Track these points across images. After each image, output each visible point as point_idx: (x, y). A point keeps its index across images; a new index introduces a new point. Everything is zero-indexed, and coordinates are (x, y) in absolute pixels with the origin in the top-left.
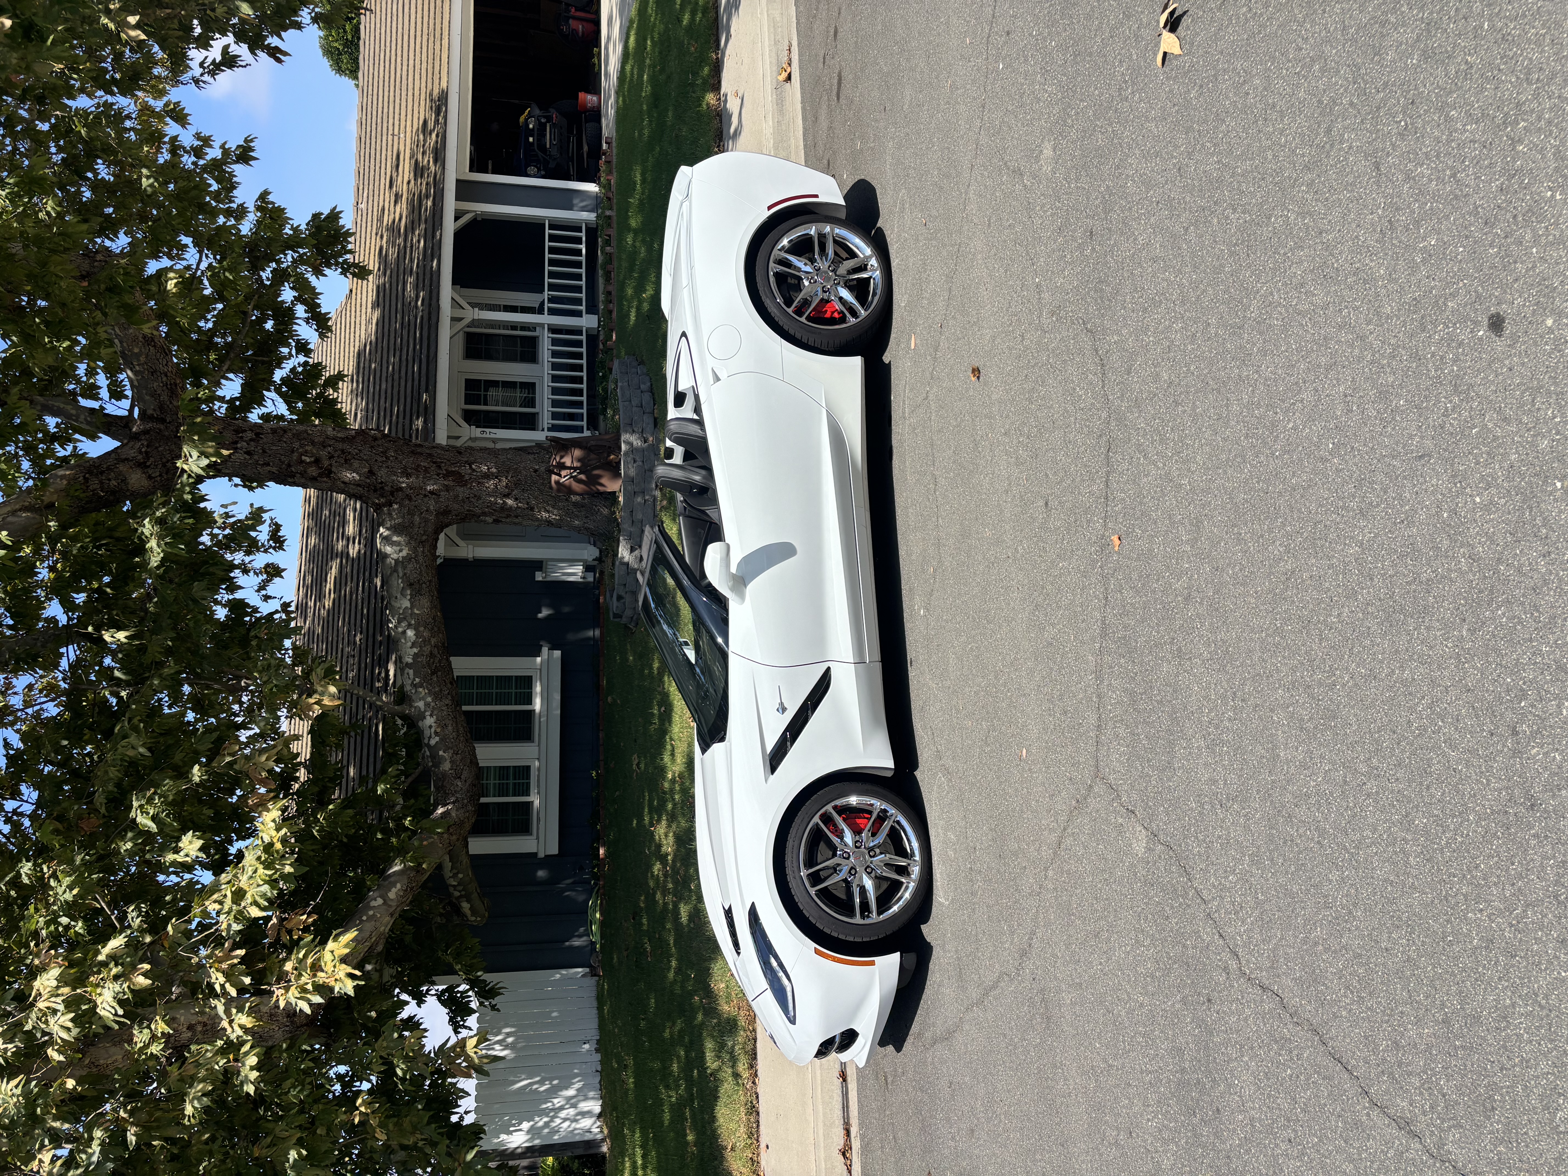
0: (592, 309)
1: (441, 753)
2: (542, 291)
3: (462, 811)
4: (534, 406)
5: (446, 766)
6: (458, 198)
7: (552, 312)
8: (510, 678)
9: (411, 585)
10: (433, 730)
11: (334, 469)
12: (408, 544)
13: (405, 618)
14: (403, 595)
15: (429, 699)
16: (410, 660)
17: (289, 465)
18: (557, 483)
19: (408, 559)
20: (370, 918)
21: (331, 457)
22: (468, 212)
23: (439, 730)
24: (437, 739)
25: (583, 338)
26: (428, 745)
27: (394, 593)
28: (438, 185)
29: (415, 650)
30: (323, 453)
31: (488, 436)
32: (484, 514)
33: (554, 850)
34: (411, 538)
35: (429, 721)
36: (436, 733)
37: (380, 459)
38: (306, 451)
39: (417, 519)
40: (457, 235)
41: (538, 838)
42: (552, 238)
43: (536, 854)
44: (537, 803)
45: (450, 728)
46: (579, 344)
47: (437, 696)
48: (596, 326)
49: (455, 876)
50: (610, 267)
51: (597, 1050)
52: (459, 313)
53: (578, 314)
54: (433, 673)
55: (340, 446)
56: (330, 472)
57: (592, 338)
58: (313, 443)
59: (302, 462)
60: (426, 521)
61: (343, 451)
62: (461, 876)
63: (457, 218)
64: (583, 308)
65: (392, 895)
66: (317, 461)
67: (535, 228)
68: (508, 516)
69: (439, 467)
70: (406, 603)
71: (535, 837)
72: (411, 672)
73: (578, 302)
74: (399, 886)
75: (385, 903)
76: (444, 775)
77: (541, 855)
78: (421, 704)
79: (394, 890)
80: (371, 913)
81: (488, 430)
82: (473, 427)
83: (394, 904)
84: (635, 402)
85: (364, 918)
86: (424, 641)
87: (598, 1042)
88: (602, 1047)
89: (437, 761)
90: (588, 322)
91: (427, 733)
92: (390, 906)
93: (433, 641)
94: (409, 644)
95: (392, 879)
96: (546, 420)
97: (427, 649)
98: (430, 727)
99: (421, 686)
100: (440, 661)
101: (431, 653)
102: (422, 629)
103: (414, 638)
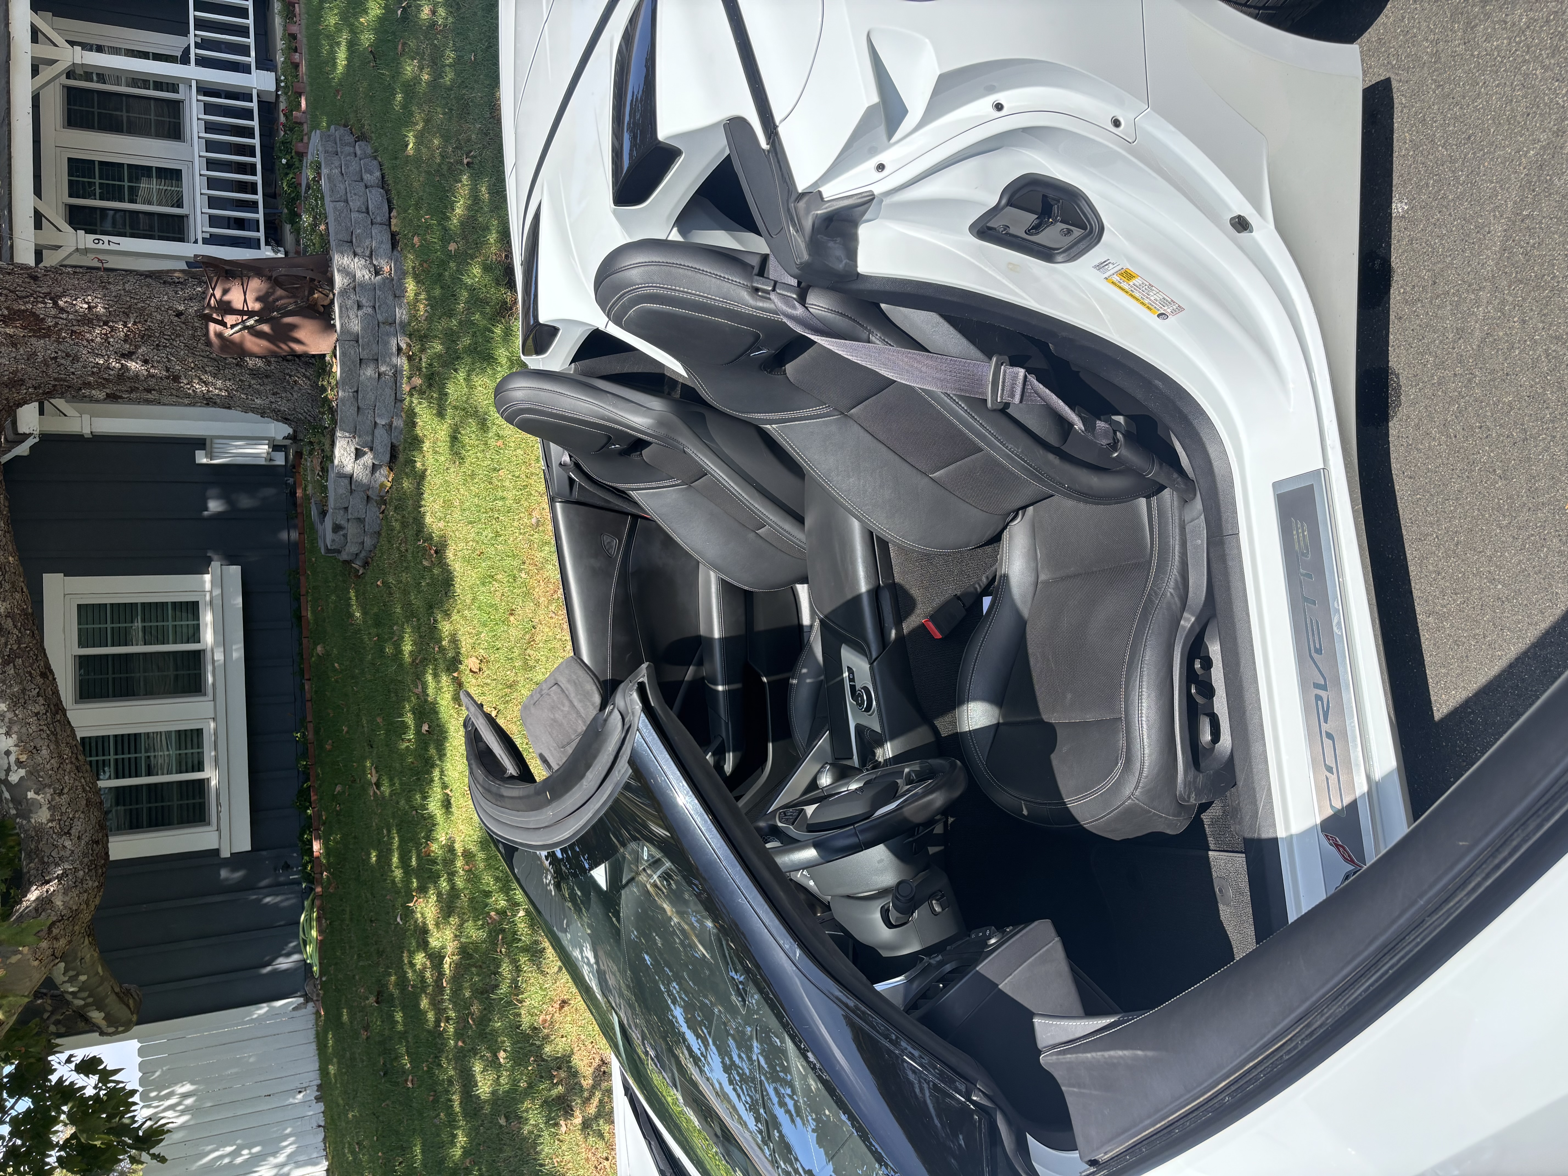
0: (265, 62)
1: (31, 795)
2: (186, 33)
3: (75, 892)
4: (180, 205)
7: (202, 62)
8: (164, 605)
10: (12, 758)
18: (219, 335)
23: (23, 758)
24: (22, 772)
25: (254, 105)
31: (106, 246)
32: (88, 385)
33: (244, 844)
36: (20, 764)
41: (218, 829)
43: (216, 852)
44: (214, 783)
45: (45, 752)
46: (247, 114)
48: (273, 88)
49: (72, 980)
51: (318, 1099)
52: (45, 51)
53: (245, 69)
57: (268, 108)
62: (83, 978)
64: (252, 59)
68: (132, 390)
71: (214, 827)
73: (244, 50)
76: (39, 830)
77: (225, 854)
81: (106, 238)
82: (81, 233)
84: (356, 203)
87: (320, 1087)
88: (324, 1092)
89: (23, 810)
90: (260, 81)
96: (200, 226)
98: (7, 753)
100: (19, 641)
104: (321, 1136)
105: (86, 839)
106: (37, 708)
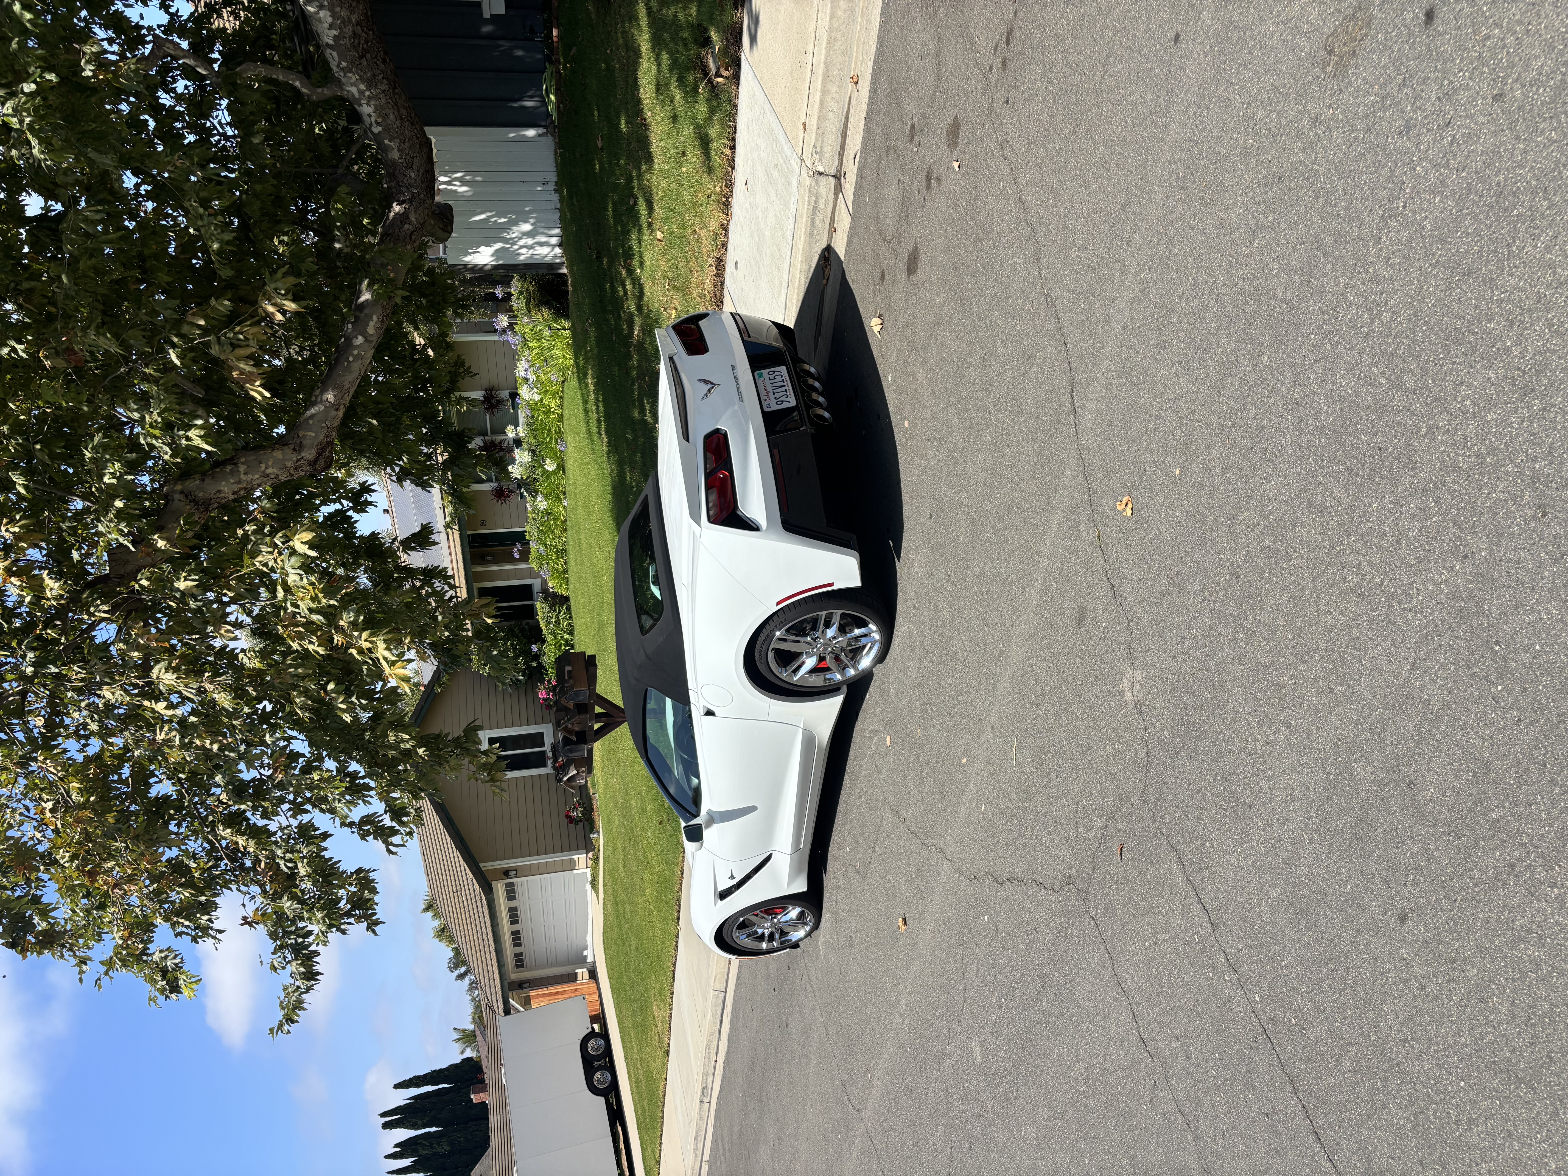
1: (386, 142)
3: (421, 209)
5: (395, 155)
10: (373, 119)
15: (362, 86)
16: (331, 42)
20: (356, 358)
23: (380, 120)
24: (380, 129)
26: (370, 131)
29: (335, 32)
35: (367, 109)
36: (378, 124)
45: (392, 117)
47: (370, 83)
54: (361, 57)
65: (371, 330)
74: (375, 318)
75: (366, 340)
76: (394, 164)
78: (354, 90)
79: (372, 324)
80: (355, 352)
83: (374, 339)
85: (351, 359)
86: (343, 22)
89: (383, 147)
91: (367, 119)
92: (371, 342)
93: (354, 18)
94: (326, 25)
95: (366, 311)
97: (349, 30)
98: (369, 115)
99: (349, 69)
100: (367, 43)
101: (354, 33)
102: (338, 9)
103: (330, 20)
104: (558, 215)
105: (422, 171)
106: (384, 90)
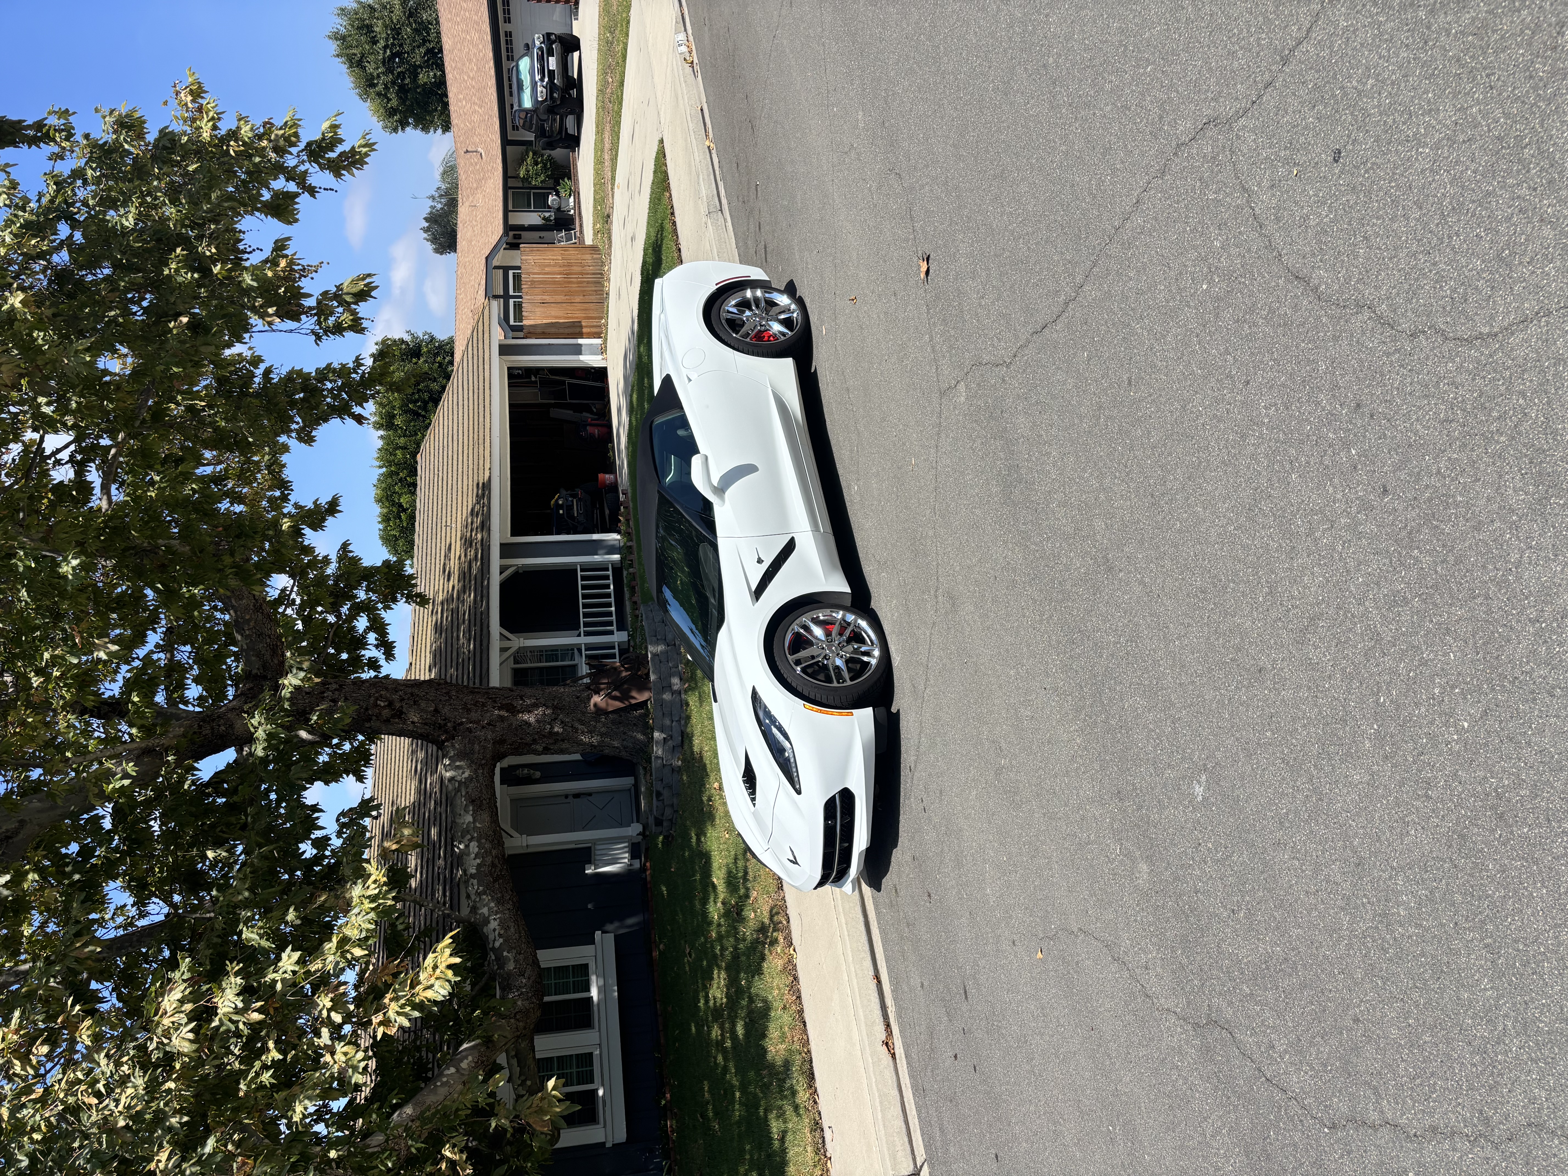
0: (621, 627)
1: (505, 954)
5: (511, 966)
6: (502, 556)
7: (587, 634)
8: (567, 967)
9: (473, 801)
10: (497, 933)
11: (404, 710)
12: (469, 766)
13: (468, 832)
14: (466, 811)
15: (492, 905)
16: (474, 871)
17: (367, 709)
18: (595, 705)
19: (470, 779)
20: (444, 1084)
21: (402, 700)
22: (511, 566)
23: (502, 932)
24: (501, 940)
25: (616, 650)
26: (493, 948)
27: (458, 811)
28: (486, 547)
29: (478, 861)
30: (395, 697)
32: (534, 741)
33: (622, 1137)
34: (472, 762)
35: (494, 924)
36: (500, 935)
37: (443, 698)
38: (381, 696)
39: (477, 747)
40: (503, 585)
41: (605, 1127)
42: (584, 578)
43: (604, 1144)
44: (600, 1092)
45: (512, 929)
46: (612, 656)
47: (499, 902)
48: (626, 640)
50: (634, 583)
52: (507, 644)
53: (610, 633)
54: (494, 881)
55: (409, 690)
56: (402, 713)
57: (624, 650)
58: (387, 689)
59: (377, 705)
60: (485, 748)
61: (412, 694)
63: (501, 573)
64: (614, 628)
65: (464, 1065)
66: (390, 704)
67: (569, 573)
68: (556, 742)
69: (495, 702)
70: (469, 818)
71: (602, 1125)
72: (475, 882)
73: (610, 624)
74: (470, 1058)
75: (458, 1072)
76: (509, 974)
77: (609, 1144)
78: (485, 911)
79: (466, 1062)
80: (445, 1079)
85: (439, 1084)
86: (486, 852)
89: (501, 961)
90: (619, 637)
91: (491, 937)
92: (463, 1075)
93: (494, 852)
94: (473, 856)
97: (489, 860)
98: (494, 930)
99: (484, 893)
100: (501, 871)
101: (492, 862)
102: (484, 841)
103: (477, 850)
105: (533, 978)
106: (509, 906)
